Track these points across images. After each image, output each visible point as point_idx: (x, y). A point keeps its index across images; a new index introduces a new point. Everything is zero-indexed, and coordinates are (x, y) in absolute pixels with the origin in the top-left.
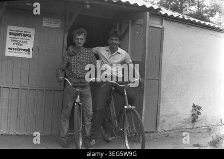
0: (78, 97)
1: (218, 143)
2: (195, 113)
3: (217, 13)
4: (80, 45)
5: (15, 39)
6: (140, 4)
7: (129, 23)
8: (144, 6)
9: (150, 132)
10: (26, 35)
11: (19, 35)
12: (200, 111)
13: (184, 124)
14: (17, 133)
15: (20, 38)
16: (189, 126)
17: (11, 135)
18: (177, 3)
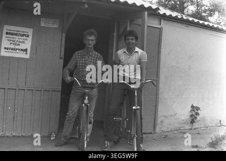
0: (87, 98)
1: (217, 145)
2: (194, 113)
3: (217, 13)
4: (91, 46)
5: (11, 39)
6: (138, 4)
7: (127, 23)
8: (142, 6)
9: (148, 133)
10: (24, 35)
11: (16, 35)
12: (199, 112)
13: (182, 125)
14: (14, 134)
15: (17, 38)
16: (187, 127)
17: (7, 136)
18: (175, 2)
